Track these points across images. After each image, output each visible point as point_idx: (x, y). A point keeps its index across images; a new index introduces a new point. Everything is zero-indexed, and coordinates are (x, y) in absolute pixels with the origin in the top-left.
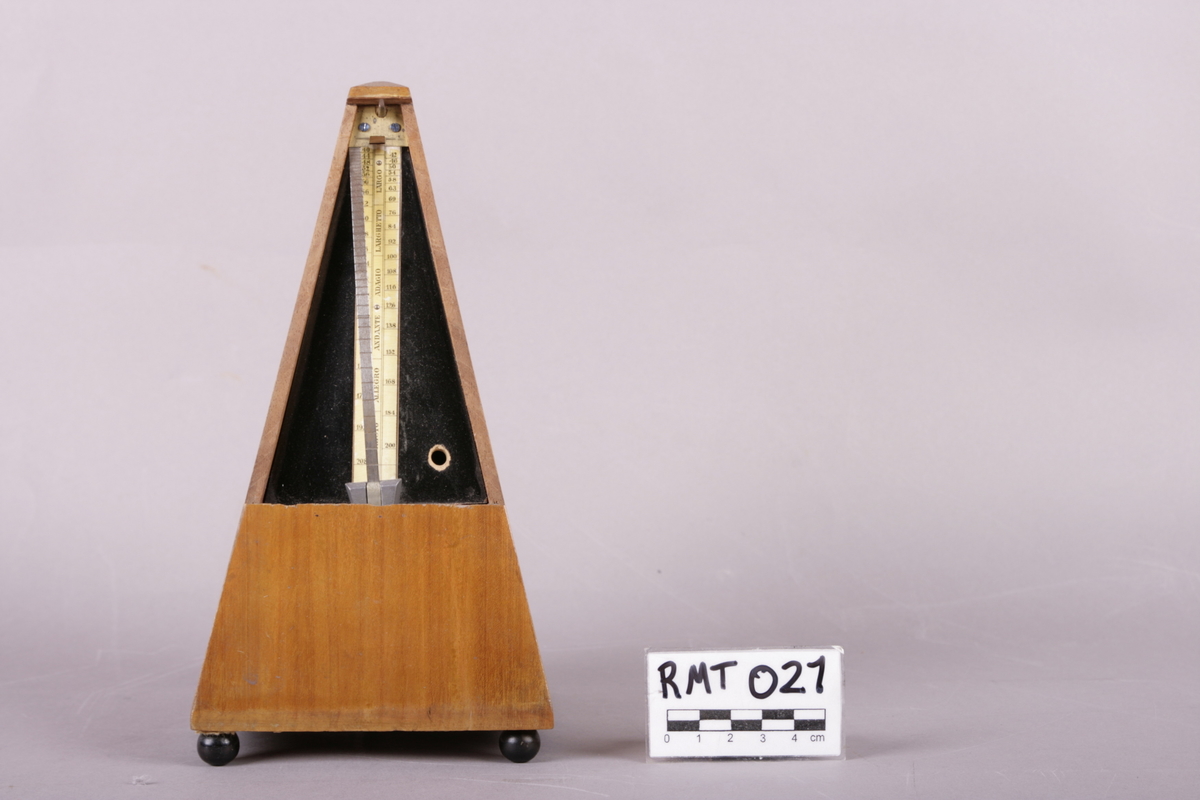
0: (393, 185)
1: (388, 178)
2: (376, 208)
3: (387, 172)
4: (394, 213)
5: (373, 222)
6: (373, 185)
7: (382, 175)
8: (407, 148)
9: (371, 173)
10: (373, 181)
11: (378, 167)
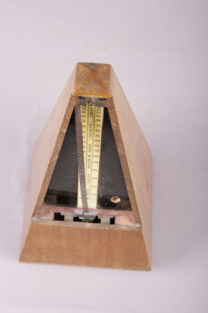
0: (99, 115)
1: (96, 112)
2: (89, 123)
3: (96, 110)
4: (99, 126)
5: (87, 128)
6: (88, 114)
7: (93, 110)
8: (107, 108)
9: (87, 109)
10: (88, 112)
11: (90, 107)
